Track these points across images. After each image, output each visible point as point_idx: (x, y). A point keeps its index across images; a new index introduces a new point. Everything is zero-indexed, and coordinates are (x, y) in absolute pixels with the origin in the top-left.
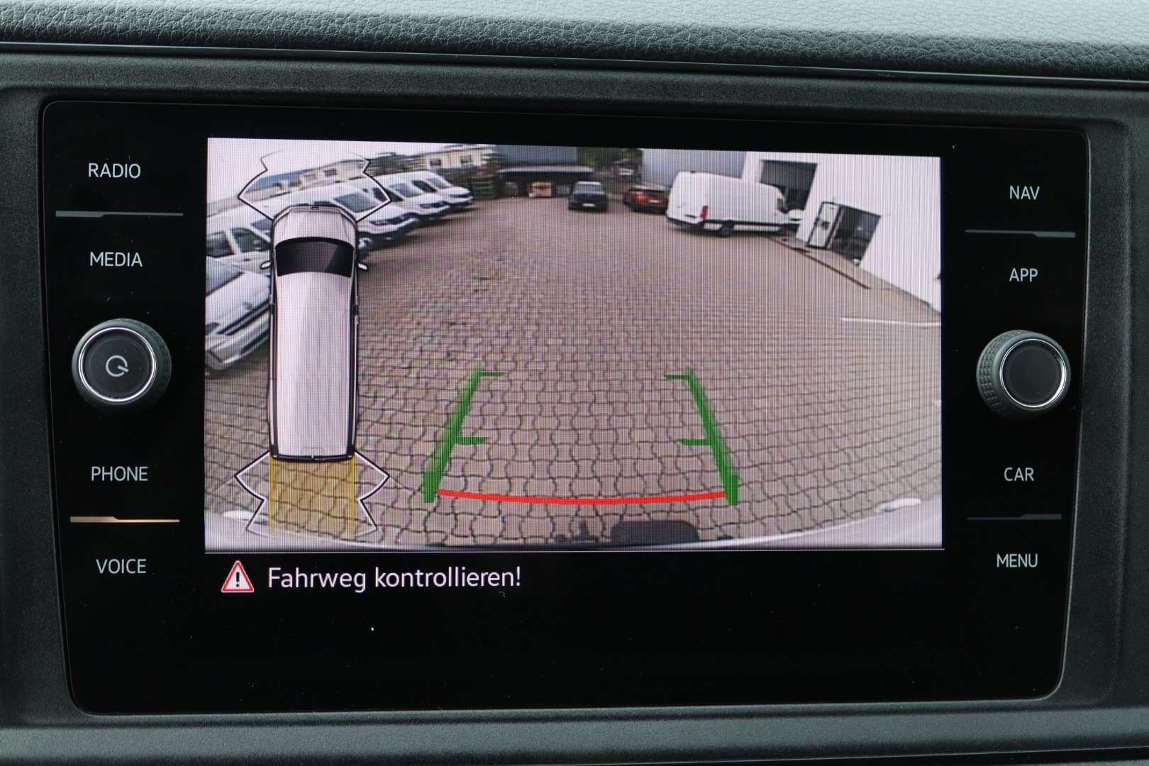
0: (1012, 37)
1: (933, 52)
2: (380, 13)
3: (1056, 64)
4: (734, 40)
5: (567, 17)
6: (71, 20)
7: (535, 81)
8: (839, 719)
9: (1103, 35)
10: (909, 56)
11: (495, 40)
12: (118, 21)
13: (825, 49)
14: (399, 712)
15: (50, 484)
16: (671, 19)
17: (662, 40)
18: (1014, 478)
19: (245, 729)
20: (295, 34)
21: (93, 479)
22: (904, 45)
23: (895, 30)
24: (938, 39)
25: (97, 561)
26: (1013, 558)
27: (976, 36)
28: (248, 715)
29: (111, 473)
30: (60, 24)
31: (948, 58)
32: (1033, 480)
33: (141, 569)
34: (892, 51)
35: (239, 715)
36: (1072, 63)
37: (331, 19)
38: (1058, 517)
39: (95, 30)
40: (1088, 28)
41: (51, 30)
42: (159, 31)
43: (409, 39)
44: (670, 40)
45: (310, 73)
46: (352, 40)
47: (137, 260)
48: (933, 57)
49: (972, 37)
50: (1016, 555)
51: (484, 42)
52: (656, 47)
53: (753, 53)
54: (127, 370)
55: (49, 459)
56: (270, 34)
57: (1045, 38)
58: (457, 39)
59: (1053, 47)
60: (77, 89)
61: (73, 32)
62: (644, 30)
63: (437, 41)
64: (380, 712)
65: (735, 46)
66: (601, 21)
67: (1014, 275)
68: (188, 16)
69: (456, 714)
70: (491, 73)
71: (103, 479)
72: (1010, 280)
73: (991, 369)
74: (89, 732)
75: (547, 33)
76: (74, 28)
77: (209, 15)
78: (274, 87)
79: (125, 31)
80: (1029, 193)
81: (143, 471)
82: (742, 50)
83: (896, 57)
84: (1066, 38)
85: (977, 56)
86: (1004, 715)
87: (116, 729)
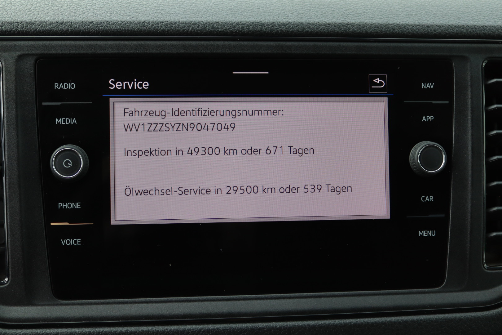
0: (422, 23)
1: (390, 30)
2: (168, 20)
3: (440, 33)
4: (309, 27)
5: (242, 20)
6: (47, 27)
7: (230, 46)
8: (356, 298)
9: (459, 21)
10: (380, 32)
11: (214, 30)
12: (65, 27)
13: (346, 30)
14: (181, 298)
15: (42, 210)
16: (284, 20)
17: (280, 28)
18: (425, 201)
19: (120, 305)
20: (135, 30)
21: (59, 208)
22: (378, 28)
23: (374, 21)
24: (392, 25)
25: (62, 240)
26: (425, 232)
27: (407, 23)
28: (122, 299)
29: (66, 206)
30: (42, 28)
31: (396, 32)
32: (433, 201)
33: (79, 243)
34: (373, 30)
35: (118, 300)
36: (446, 33)
37: (149, 23)
38: (443, 215)
39: (55, 31)
40: (453, 18)
41: (39, 31)
42: (81, 30)
43: (180, 31)
44: (284, 29)
45: (141, 46)
46: (157, 32)
47: (75, 121)
48: (390, 32)
49: (405, 23)
50: (426, 231)
51: (210, 31)
52: (278, 31)
53: (317, 32)
54: (71, 165)
55: (42, 200)
56: (125, 30)
57: (435, 23)
58: (199, 30)
59: (439, 27)
60: (49, 54)
61: (47, 32)
62: (273, 24)
63: (191, 32)
64: (174, 298)
65: (310, 30)
66: (256, 21)
67: (424, 119)
68: (92, 24)
69: (204, 298)
70: (212, 43)
71: (63, 208)
72: (423, 121)
73: (415, 158)
74: (60, 307)
75: (235, 27)
76: (48, 30)
77: (101, 23)
78: (126, 51)
79: (68, 30)
80: (430, 86)
81: (79, 204)
82: (313, 32)
83: (375, 32)
84: (444, 23)
85: (407, 32)
86: (423, 295)
87: (71, 306)
